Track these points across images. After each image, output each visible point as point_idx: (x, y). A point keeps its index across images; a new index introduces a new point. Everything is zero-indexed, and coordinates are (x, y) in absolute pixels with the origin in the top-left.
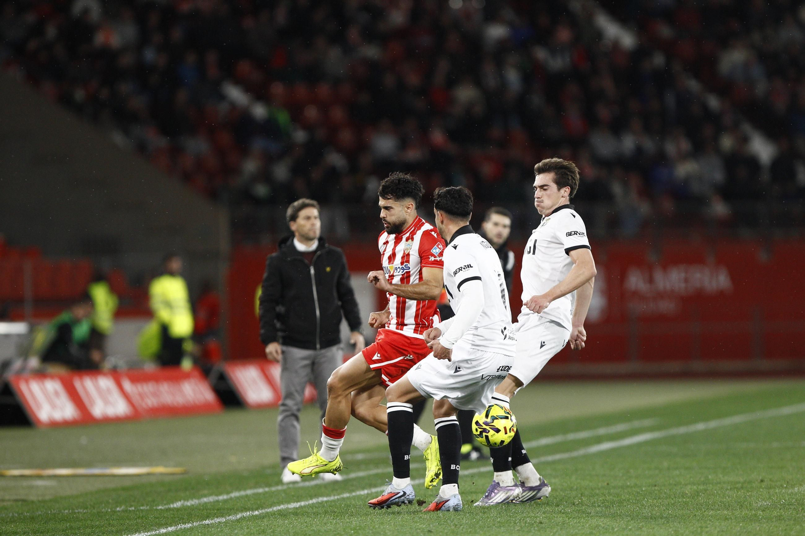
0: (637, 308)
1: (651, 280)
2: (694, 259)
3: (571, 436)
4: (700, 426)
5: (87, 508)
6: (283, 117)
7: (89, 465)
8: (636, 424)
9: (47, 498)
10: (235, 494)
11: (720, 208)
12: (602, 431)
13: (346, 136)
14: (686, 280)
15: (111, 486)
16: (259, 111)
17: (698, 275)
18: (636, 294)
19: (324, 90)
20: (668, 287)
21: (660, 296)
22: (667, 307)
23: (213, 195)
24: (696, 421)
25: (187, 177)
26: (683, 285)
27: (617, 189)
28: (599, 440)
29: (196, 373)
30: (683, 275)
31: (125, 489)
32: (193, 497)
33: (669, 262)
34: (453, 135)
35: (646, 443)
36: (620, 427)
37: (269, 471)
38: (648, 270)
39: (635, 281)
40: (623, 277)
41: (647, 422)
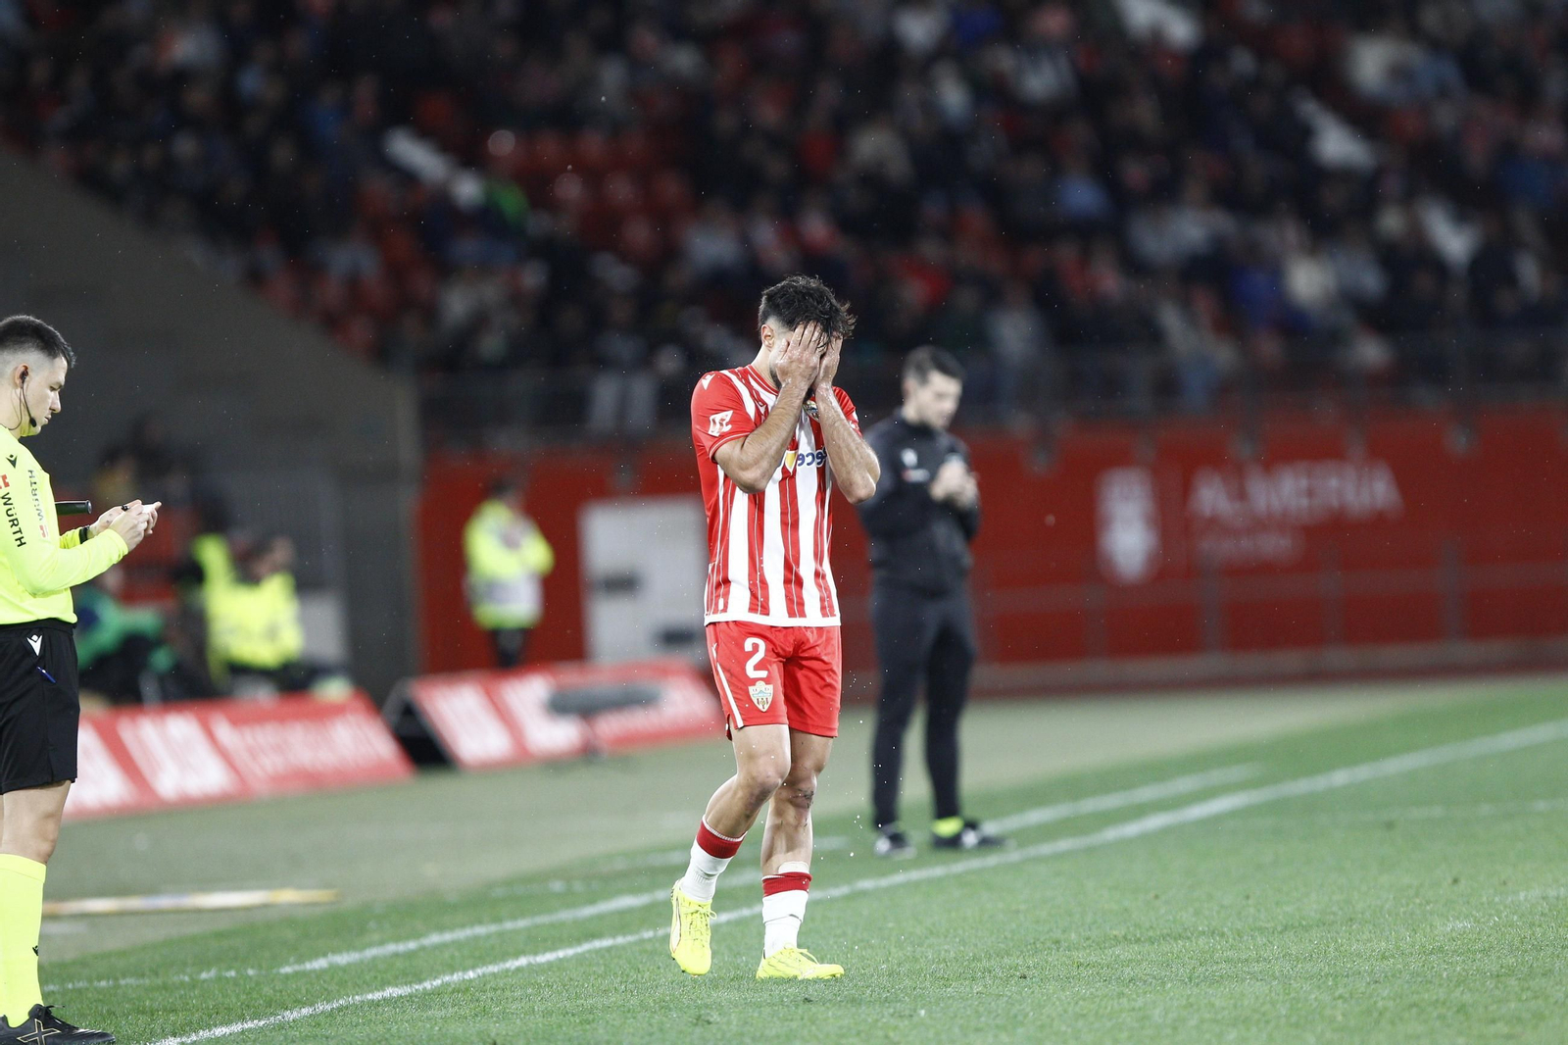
0: (1217, 549)
1: (1241, 495)
2: (1321, 451)
3: (1089, 805)
4: (1340, 778)
5: (143, 975)
6: (512, 201)
7: (151, 890)
8: (1216, 776)
9: (69, 956)
10: (435, 938)
11: (1371, 352)
12: (1146, 793)
13: (639, 233)
14: (1310, 493)
15: (193, 929)
16: (468, 189)
17: (1333, 483)
18: (1214, 523)
19: (593, 144)
20: (1276, 504)
21: (1260, 525)
22: (1275, 545)
23: (382, 353)
24: (1331, 767)
25: (332, 323)
26: (1305, 502)
27: (1170, 319)
28: (1140, 811)
29: (360, 705)
30: (1304, 483)
31: (220, 935)
32: (350, 947)
33: (1277, 456)
34: (845, 223)
35: (1233, 814)
36: (1184, 784)
37: (499, 892)
38: (1235, 473)
39: (1211, 497)
40: (1186, 489)
41: (1236, 773)
